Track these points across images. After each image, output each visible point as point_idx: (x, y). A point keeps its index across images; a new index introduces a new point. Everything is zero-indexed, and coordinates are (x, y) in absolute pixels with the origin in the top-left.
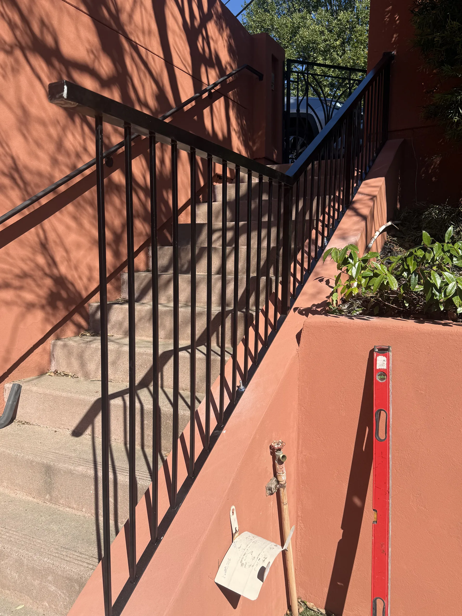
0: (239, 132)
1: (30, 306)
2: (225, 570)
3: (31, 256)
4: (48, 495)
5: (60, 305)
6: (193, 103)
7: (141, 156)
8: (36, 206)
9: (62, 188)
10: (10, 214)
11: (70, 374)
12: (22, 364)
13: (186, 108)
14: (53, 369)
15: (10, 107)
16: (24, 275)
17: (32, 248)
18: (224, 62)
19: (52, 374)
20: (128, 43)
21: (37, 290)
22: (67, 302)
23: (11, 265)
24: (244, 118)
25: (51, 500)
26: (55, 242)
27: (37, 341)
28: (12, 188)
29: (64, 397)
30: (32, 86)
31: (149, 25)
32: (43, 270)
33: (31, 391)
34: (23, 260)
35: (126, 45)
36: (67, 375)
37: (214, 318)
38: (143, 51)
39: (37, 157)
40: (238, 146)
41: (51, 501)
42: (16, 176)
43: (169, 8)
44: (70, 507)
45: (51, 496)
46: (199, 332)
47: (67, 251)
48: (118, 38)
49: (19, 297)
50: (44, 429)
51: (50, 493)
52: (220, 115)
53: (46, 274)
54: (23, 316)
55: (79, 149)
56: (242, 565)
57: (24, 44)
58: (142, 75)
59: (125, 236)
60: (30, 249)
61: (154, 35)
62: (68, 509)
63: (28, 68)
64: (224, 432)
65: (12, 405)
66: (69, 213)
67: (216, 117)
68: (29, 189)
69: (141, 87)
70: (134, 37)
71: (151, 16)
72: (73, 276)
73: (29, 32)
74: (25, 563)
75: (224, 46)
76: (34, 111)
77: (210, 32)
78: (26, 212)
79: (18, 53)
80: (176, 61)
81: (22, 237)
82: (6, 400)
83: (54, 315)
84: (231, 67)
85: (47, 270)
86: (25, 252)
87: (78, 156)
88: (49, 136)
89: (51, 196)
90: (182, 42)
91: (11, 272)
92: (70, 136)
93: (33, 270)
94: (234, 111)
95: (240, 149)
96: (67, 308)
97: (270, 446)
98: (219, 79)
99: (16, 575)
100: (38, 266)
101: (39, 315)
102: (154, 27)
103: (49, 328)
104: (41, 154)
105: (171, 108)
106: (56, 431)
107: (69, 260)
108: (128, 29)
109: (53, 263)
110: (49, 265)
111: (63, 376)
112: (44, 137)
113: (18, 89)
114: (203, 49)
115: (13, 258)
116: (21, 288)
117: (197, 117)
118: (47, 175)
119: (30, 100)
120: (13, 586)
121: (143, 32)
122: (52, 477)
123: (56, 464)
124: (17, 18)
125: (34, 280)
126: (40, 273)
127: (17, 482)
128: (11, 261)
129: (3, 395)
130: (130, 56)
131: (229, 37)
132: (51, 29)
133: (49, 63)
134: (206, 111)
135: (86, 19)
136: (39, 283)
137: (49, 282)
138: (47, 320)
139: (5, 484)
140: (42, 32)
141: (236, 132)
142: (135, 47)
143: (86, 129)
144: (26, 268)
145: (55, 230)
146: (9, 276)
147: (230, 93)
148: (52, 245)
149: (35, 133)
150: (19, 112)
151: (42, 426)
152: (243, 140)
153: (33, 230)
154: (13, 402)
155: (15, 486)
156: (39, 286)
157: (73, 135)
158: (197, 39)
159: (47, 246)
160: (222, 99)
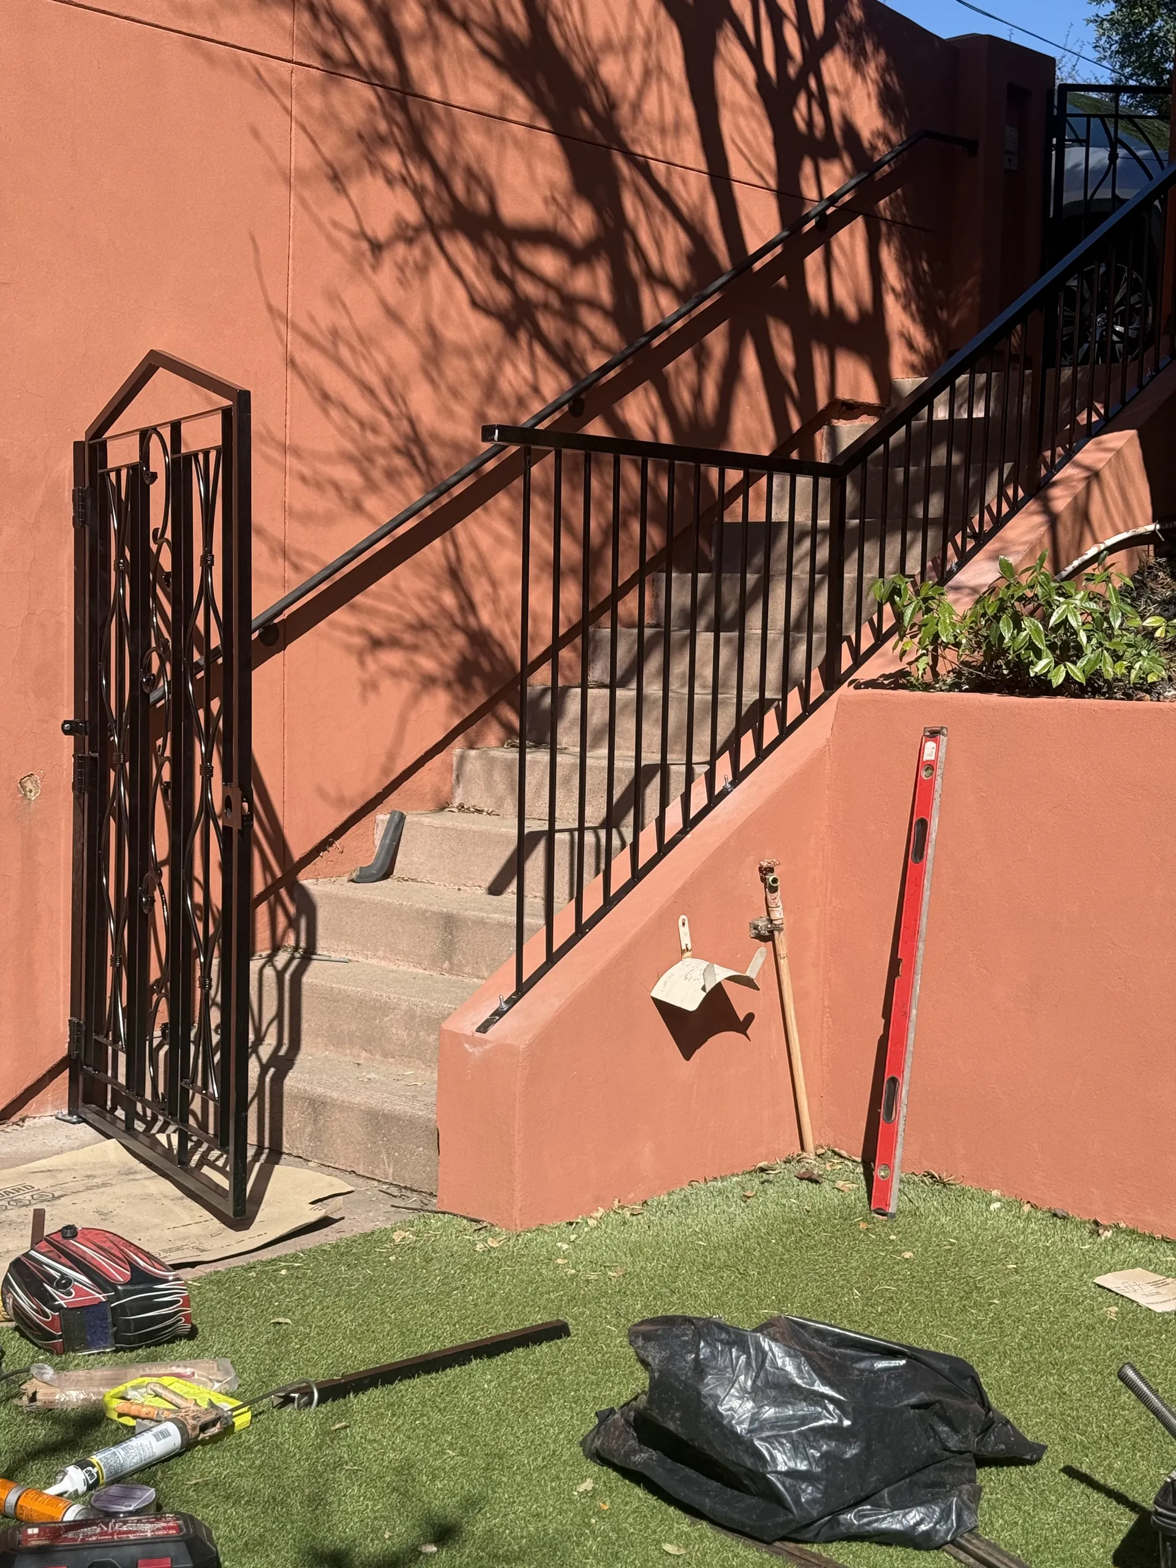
0: (906, 292)
1: (428, 682)
2: (665, 984)
3: (434, 593)
4: (447, 962)
5: (477, 682)
6: (778, 250)
7: (647, 384)
8: (445, 500)
9: (490, 466)
10: (402, 517)
11: (486, 809)
12: (406, 784)
13: (757, 266)
14: (457, 802)
15: (412, 335)
16: (421, 626)
17: (435, 576)
18: (866, 134)
19: (456, 810)
20: (628, 163)
21: (439, 651)
22: (489, 680)
23: (401, 606)
24: (924, 256)
25: (451, 969)
26: (473, 566)
27: (431, 746)
28: (411, 476)
29: (475, 832)
30: (448, 290)
31: (677, 112)
32: (451, 617)
33: (422, 825)
34: (420, 598)
35: (624, 168)
36: (480, 811)
37: (748, 711)
38: (659, 169)
39: (450, 415)
40: (903, 326)
41: (450, 971)
42: (415, 451)
43: (724, 60)
44: (478, 977)
45: (451, 963)
46: (722, 735)
47: (494, 584)
48: (609, 157)
49: (412, 663)
50: (440, 888)
51: (450, 959)
52: (852, 264)
53: (455, 625)
54: (416, 698)
55: (525, 390)
56: (686, 979)
57: (436, 218)
58: (657, 220)
59: (609, 553)
60: (431, 579)
61: (688, 130)
62: (476, 980)
63: (443, 263)
64: (689, 836)
65: (390, 845)
66: (502, 513)
67: (838, 268)
68: (434, 473)
69: (654, 246)
70: (642, 147)
71: (681, 91)
72: (503, 632)
73: (445, 196)
74: (418, 1014)
75: (869, 96)
76: (451, 334)
77: (831, 75)
78: (428, 511)
79: (428, 239)
80: (738, 168)
81: (418, 555)
82: (378, 843)
83: (466, 701)
84: (887, 140)
85: (459, 620)
86: (424, 585)
87: (521, 402)
88: (475, 375)
89: (469, 481)
90: (754, 125)
91: (400, 618)
92: (508, 370)
93: (435, 617)
94: (892, 245)
95: (909, 333)
96: (488, 690)
97: (760, 868)
98: (852, 177)
99: (403, 1034)
100: (443, 609)
101: (441, 699)
102: (688, 111)
103: (456, 722)
104: (459, 409)
105: (720, 273)
106: (459, 889)
107: (495, 601)
108: (627, 135)
109: (468, 605)
110: (462, 608)
111: (473, 812)
112: (465, 377)
113: (427, 298)
114: (810, 123)
115: (404, 595)
116: (415, 648)
117: (787, 278)
118: (467, 446)
119: (444, 315)
120: (399, 1051)
121: (663, 131)
122: (454, 933)
123: (460, 912)
124: (426, 178)
125: (437, 635)
126: (446, 624)
127: (401, 948)
128: (401, 599)
129: (373, 834)
130: (632, 188)
131: (884, 70)
132: (484, 182)
133: (477, 242)
134: (813, 261)
135: (548, 142)
136: (445, 640)
137: (459, 640)
138: (454, 709)
139: (381, 953)
140: (468, 191)
141: (897, 295)
142: (643, 167)
143: (539, 351)
144: (424, 613)
145: (474, 545)
146: (398, 626)
147: (882, 203)
148: (469, 573)
149: (450, 374)
150: (426, 341)
151: (437, 883)
152: (918, 309)
153: (437, 543)
154: (392, 841)
155: (396, 954)
156: (443, 645)
157: (515, 366)
158: (793, 103)
159: (460, 574)
160: (859, 223)
